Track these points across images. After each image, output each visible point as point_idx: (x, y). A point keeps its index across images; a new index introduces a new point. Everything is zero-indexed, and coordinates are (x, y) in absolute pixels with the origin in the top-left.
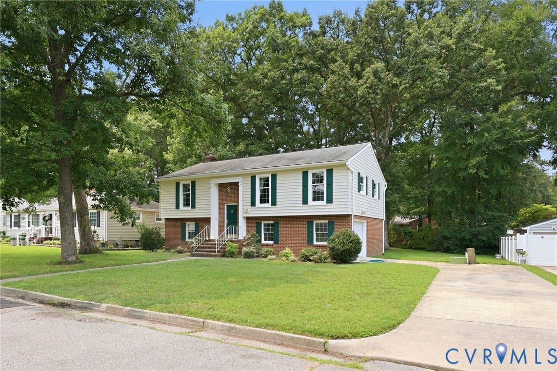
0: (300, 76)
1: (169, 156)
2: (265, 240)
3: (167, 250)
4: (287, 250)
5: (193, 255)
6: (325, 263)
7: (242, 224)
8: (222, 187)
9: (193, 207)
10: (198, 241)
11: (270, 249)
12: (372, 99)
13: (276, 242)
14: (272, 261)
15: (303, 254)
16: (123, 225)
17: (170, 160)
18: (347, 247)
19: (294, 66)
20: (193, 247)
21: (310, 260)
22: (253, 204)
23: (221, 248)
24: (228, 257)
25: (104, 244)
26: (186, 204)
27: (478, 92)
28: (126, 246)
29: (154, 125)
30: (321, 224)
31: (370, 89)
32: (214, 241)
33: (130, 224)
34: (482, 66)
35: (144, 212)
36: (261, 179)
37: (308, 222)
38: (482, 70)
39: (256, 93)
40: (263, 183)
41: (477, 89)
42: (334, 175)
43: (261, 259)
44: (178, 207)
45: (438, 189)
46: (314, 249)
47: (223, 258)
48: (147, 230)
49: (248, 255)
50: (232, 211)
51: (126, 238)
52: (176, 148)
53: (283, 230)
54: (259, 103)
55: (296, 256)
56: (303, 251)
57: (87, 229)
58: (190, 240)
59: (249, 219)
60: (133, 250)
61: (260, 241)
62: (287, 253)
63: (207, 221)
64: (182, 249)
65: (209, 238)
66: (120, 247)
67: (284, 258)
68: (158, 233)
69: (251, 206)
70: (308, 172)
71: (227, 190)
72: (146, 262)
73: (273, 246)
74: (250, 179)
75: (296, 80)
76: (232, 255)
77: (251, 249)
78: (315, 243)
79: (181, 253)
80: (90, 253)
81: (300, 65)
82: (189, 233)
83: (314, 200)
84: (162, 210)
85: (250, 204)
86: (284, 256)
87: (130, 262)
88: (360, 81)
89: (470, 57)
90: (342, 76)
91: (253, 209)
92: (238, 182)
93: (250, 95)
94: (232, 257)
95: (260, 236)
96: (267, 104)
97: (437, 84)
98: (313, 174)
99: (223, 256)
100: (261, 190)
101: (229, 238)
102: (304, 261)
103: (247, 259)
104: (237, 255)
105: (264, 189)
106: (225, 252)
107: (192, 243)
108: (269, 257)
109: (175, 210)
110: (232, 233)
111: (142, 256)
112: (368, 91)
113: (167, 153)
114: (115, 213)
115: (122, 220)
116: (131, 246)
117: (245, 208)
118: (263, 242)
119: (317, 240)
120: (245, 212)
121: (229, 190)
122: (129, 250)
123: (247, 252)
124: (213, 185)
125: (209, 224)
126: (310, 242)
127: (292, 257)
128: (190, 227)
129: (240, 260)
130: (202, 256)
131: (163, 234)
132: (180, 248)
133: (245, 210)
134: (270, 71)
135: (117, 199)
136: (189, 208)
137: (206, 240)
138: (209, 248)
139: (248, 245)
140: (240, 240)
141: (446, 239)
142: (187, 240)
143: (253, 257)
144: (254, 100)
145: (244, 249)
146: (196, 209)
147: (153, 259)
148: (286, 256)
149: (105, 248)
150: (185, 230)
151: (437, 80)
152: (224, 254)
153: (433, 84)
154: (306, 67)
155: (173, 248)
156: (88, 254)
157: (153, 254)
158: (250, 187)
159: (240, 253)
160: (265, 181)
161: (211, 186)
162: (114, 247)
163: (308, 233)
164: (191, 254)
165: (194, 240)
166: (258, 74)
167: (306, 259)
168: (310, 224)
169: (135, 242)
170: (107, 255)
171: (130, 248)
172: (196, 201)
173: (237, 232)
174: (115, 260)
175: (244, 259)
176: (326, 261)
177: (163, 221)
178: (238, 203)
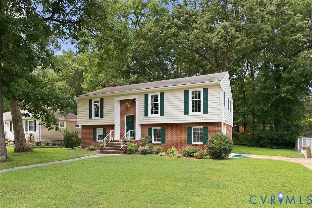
0: (172, 31)
1: (84, 86)
2: (155, 140)
3: (82, 148)
4: (173, 149)
5: (102, 152)
6: (206, 158)
7: (138, 129)
8: (122, 102)
9: (102, 117)
10: (106, 142)
11: (160, 147)
12: (222, 46)
13: (163, 142)
14: (163, 157)
15: (186, 152)
16: (49, 129)
17: (85, 88)
18: (224, 147)
19: (168, 25)
20: (102, 146)
21: (192, 156)
22: (146, 114)
23: (123, 147)
24: (129, 154)
25: (38, 144)
26: (97, 115)
27: (290, 43)
28: (54, 145)
29: (75, 68)
30: (198, 129)
31: (221, 39)
32: (118, 141)
33: (54, 129)
34: (292, 26)
35: (67, 121)
36: (152, 96)
37: (188, 128)
38: (292, 29)
39: (143, 42)
40: (153, 99)
41: (289, 41)
42: (209, 92)
43: (153, 155)
44: (90, 117)
45: (258, 107)
46: (194, 148)
47: (125, 155)
48: (69, 133)
49: (144, 153)
50: (130, 120)
51: (54, 139)
52: (89, 80)
53: (169, 134)
54: (145, 49)
55: (180, 153)
56: (186, 149)
57: (20, 133)
58: (100, 141)
59: (142, 126)
60: (59, 147)
61: (151, 142)
62: (173, 151)
63: (112, 127)
64: (94, 147)
65: (114, 139)
66: (50, 145)
67: (171, 155)
68: (77, 136)
69: (145, 116)
70: (188, 90)
71: (127, 105)
72: (66, 159)
73: (161, 145)
74: (144, 96)
75: (169, 34)
76: (131, 152)
77: (146, 148)
78: (193, 143)
79: (93, 150)
80: (23, 151)
81: (172, 24)
82: (99, 136)
83: (193, 111)
84: (79, 119)
85: (144, 115)
86: (171, 153)
87: (52, 159)
88: (213, 34)
89: (285, 20)
90: (202, 30)
91: (146, 118)
92: (135, 99)
93: (139, 43)
94: (131, 153)
95: (151, 138)
96: (150, 49)
97: (265, 36)
98: (192, 92)
99: (125, 153)
100: (152, 104)
101: (129, 140)
102: (187, 157)
103: (144, 155)
104: (136, 152)
105: (154, 104)
106: (126, 150)
107: (101, 143)
108: (160, 153)
109: (89, 119)
110: (131, 136)
111: (63, 154)
112: (219, 41)
113: (83, 84)
114: (42, 121)
115: (48, 126)
116: (58, 145)
117: (141, 117)
118: (153, 142)
119: (194, 141)
120: (141, 120)
121: (128, 105)
122: (56, 147)
123: (143, 150)
124: (117, 101)
125: (114, 129)
126: (189, 142)
127: (177, 154)
128: (100, 131)
129: (138, 156)
130: (109, 153)
131: (80, 136)
132: (92, 147)
133: (140, 118)
134: (152, 27)
135: (43, 109)
136: (99, 118)
137: (112, 141)
138: (114, 147)
139: (144, 144)
140: (137, 141)
141: (261, 139)
142: (97, 140)
143: (148, 153)
144: (141, 47)
145: (141, 148)
146: (104, 118)
147: (71, 156)
148: (172, 152)
149: (38, 146)
150: (96, 134)
151: (265, 33)
152: (127, 151)
153: (262, 36)
154: (176, 26)
155: (87, 147)
156: (21, 152)
157: (72, 151)
158: (144, 103)
159: (137, 151)
160: (155, 98)
161: (115, 102)
162: (46, 145)
163: (188, 136)
164: (101, 151)
165: (102, 141)
166: (145, 30)
167: (189, 155)
168: (189, 129)
169: (61, 142)
170: (36, 152)
171: (57, 146)
172: (104, 113)
173: (134, 135)
174: (41, 157)
175: (142, 155)
176: (207, 157)
177: (80, 127)
178: (135, 114)
